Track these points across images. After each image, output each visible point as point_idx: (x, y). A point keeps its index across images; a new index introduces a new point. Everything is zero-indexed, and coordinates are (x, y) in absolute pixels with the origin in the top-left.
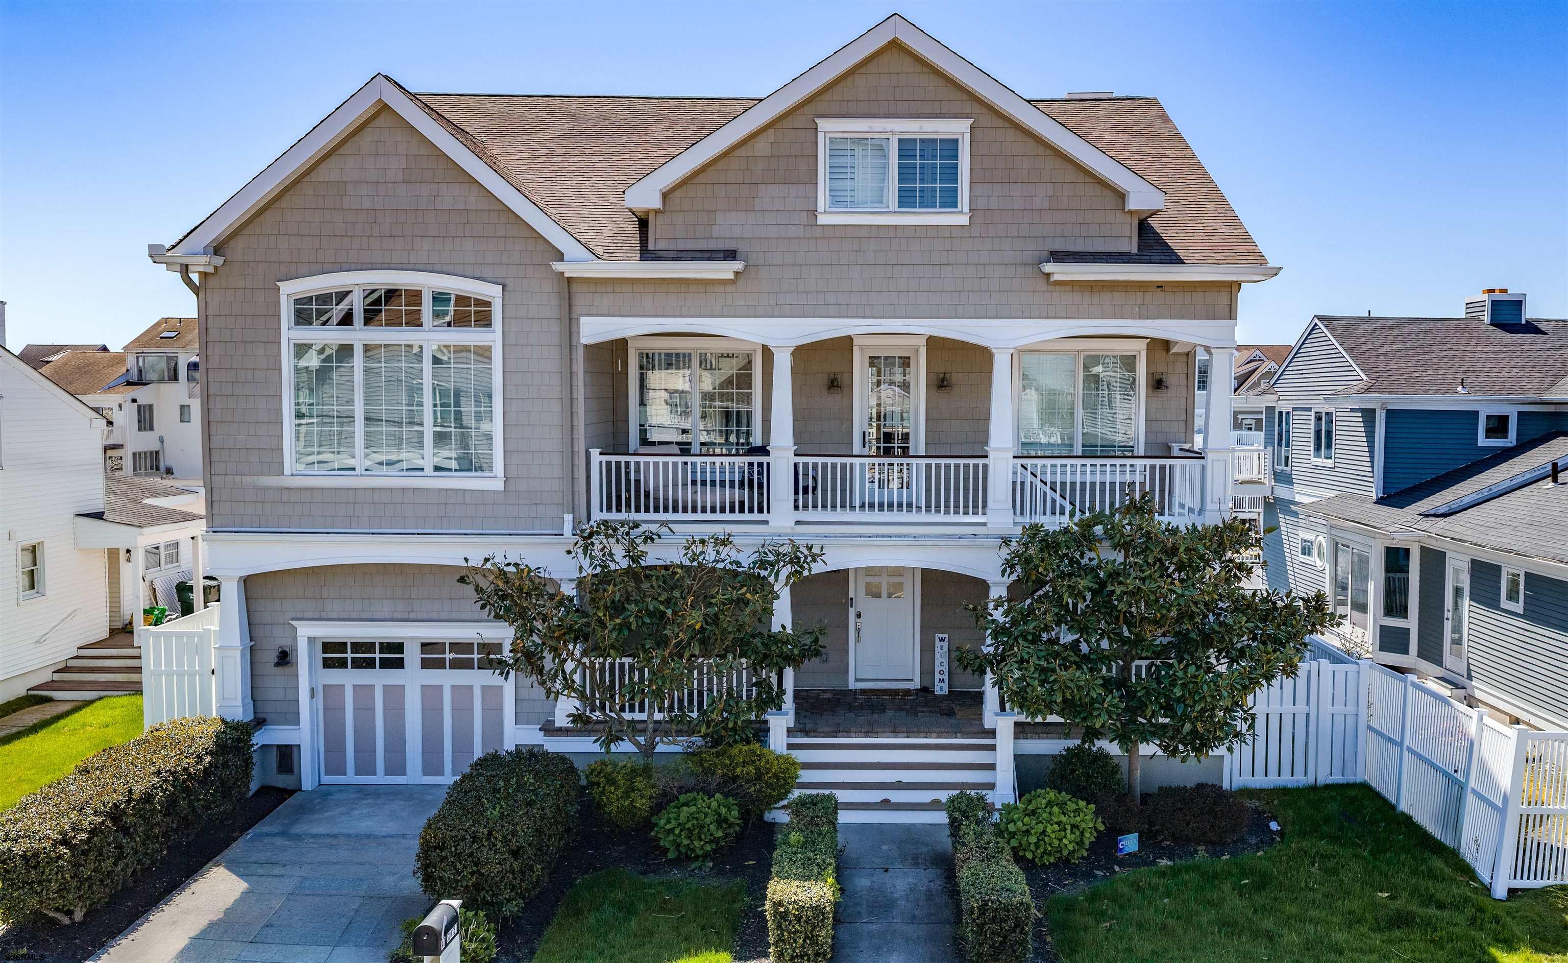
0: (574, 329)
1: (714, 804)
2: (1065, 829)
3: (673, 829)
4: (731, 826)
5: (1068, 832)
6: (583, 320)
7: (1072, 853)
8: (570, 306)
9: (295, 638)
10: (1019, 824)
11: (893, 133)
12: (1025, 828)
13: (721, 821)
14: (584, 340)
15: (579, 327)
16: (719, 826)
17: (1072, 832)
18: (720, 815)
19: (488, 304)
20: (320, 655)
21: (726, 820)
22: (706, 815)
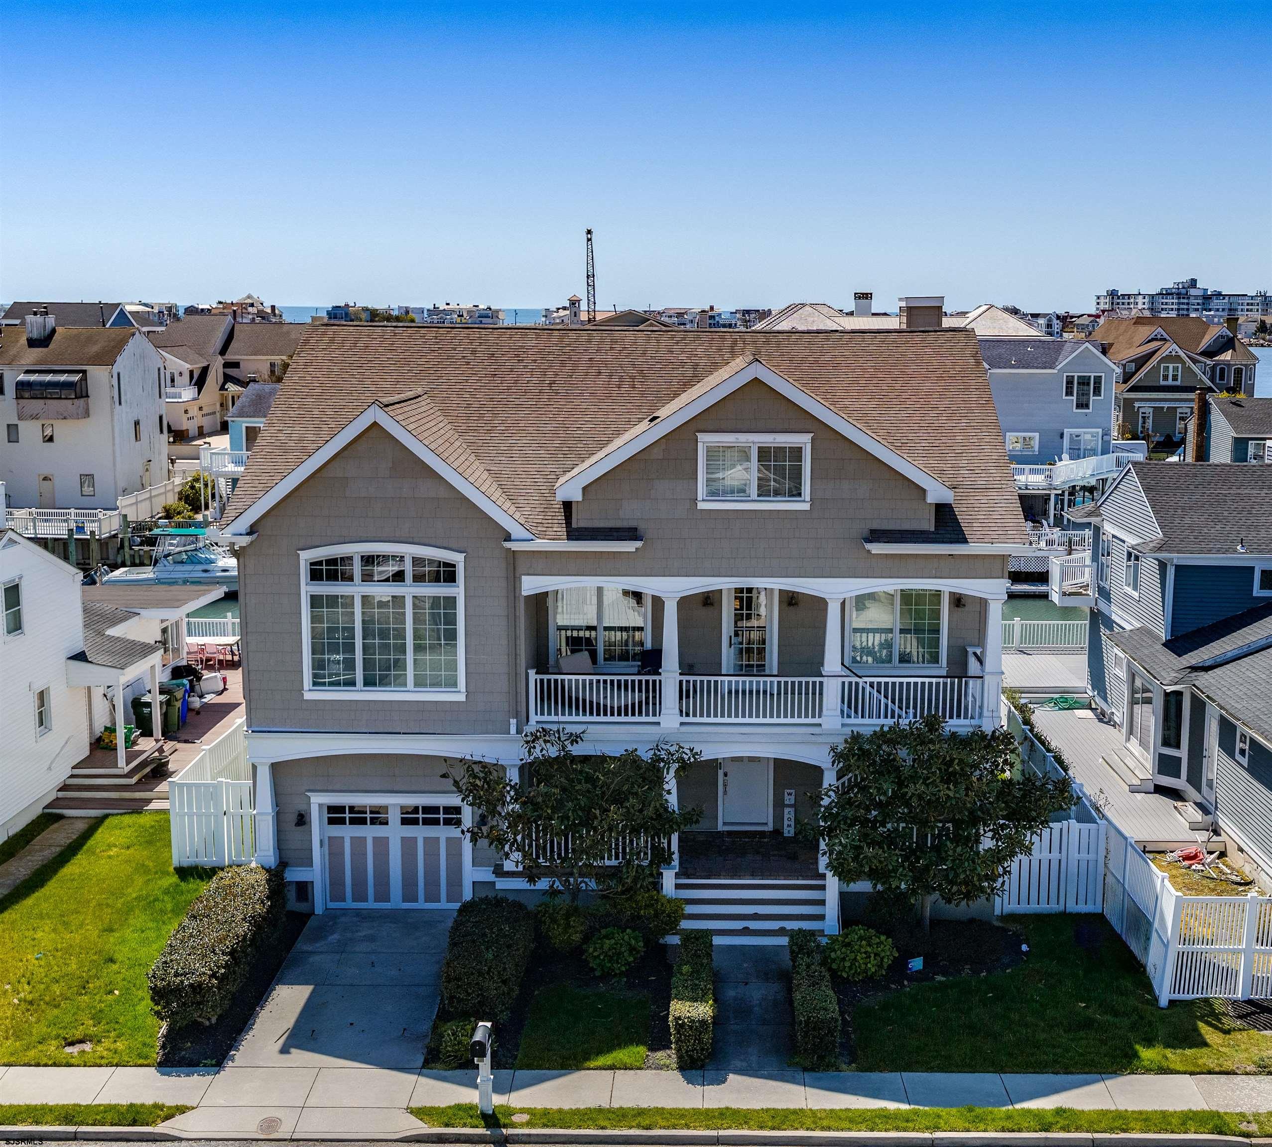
0: (517, 585)
1: (626, 937)
2: (870, 957)
3: (598, 956)
4: (638, 952)
5: (872, 958)
6: (524, 578)
7: (874, 974)
8: (514, 568)
9: (310, 804)
10: (839, 952)
11: (754, 443)
12: (842, 956)
13: (632, 949)
14: (524, 593)
15: (521, 583)
16: (631, 954)
17: (875, 959)
18: (630, 945)
19: (454, 566)
20: (326, 816)
21: (635, 949)
22: (621, 945)
